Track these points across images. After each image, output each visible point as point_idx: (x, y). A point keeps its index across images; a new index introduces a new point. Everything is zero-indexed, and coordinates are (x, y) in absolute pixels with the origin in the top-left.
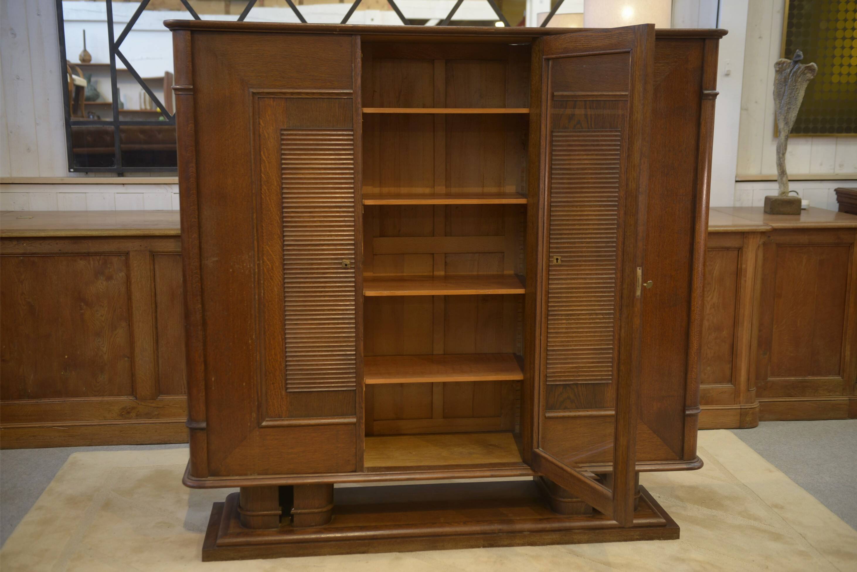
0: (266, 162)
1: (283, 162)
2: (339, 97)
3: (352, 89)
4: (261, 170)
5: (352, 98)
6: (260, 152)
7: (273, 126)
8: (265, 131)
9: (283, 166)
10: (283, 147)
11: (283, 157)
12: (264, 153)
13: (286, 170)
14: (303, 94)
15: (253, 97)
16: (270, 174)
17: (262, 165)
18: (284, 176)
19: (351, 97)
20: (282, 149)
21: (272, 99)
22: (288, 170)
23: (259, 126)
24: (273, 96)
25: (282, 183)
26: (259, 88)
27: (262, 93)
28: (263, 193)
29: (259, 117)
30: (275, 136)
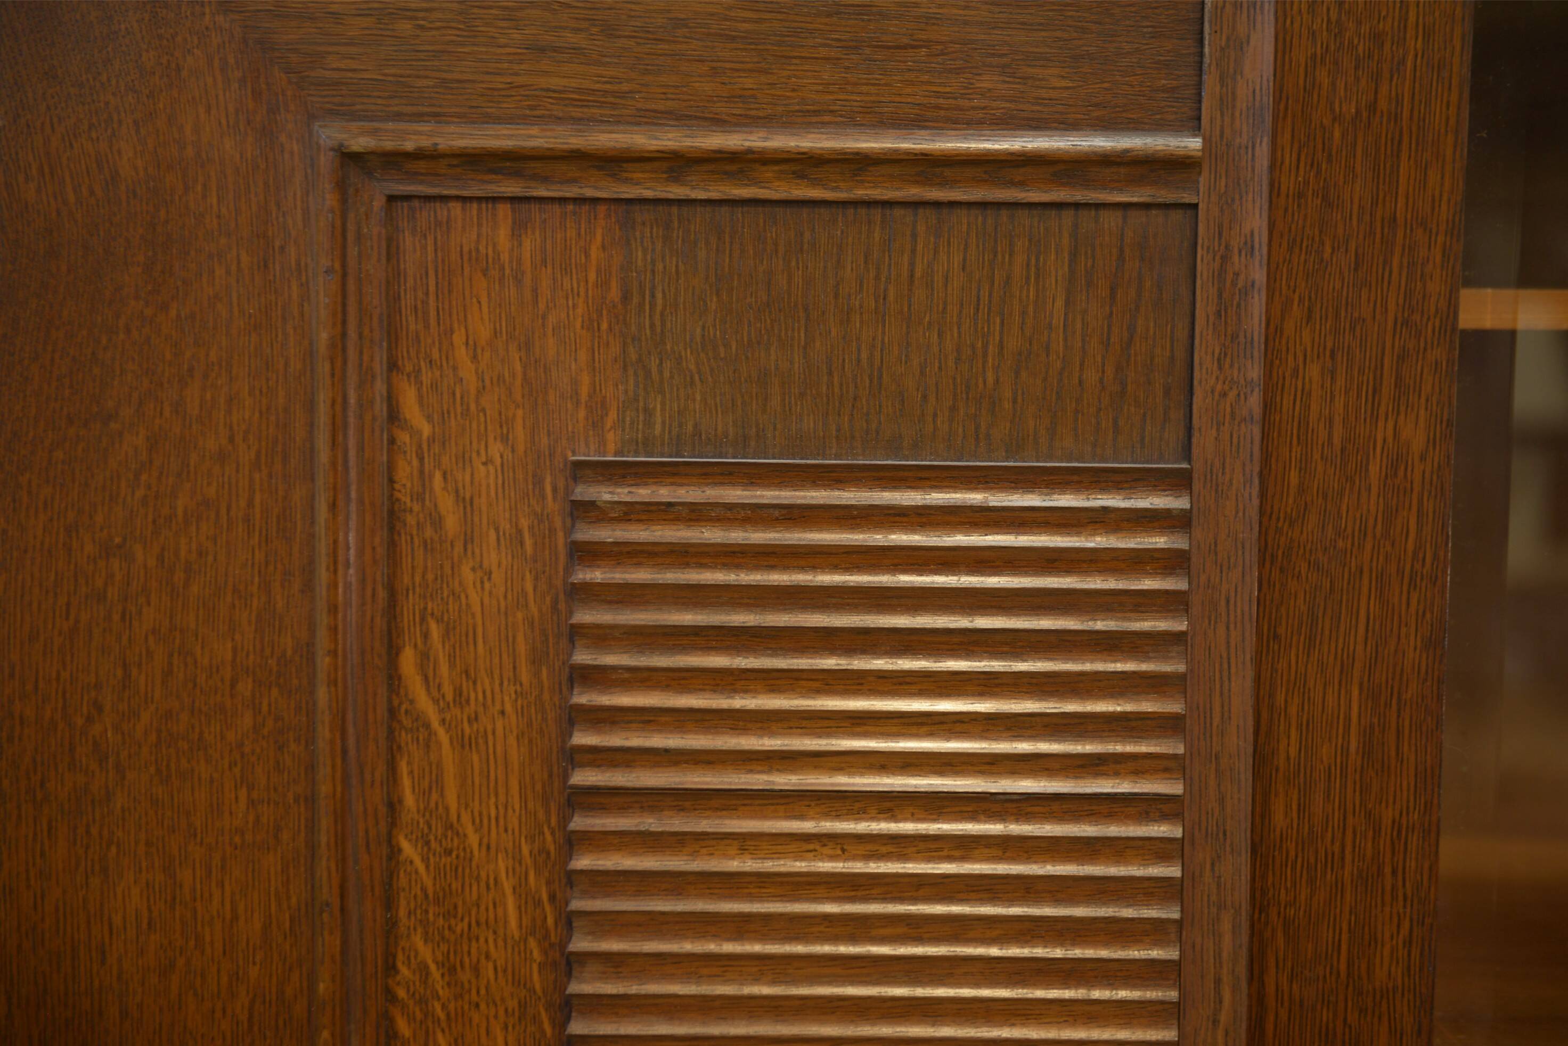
0: (443, 736)
1: (583, 738)
2: (1079, 196)
3: (1194, 124)
4: (393, 806)
5: (1195, 206)
6: (393, 652)
7: (505, 439)
8: (438, 476)
9: (584, 777)
10: (585, 616)
11: (582, 698)
12: (425, 658)
13: (603, 809)
14: (769, 172)
15: (341, 186)
16: (473, 839)
17: (403, 767)
18: (583, 862)
19: (1188, 198)
20: (576, 633)
21: (503, 210)
22: (623, 809)
23: (392, 441)
24: (512, 188)
25: (569, 921)
26: (398, 116)
27: (418, 155)
28: (401, 993)
29: (393, 366)
30: (524, 523)
